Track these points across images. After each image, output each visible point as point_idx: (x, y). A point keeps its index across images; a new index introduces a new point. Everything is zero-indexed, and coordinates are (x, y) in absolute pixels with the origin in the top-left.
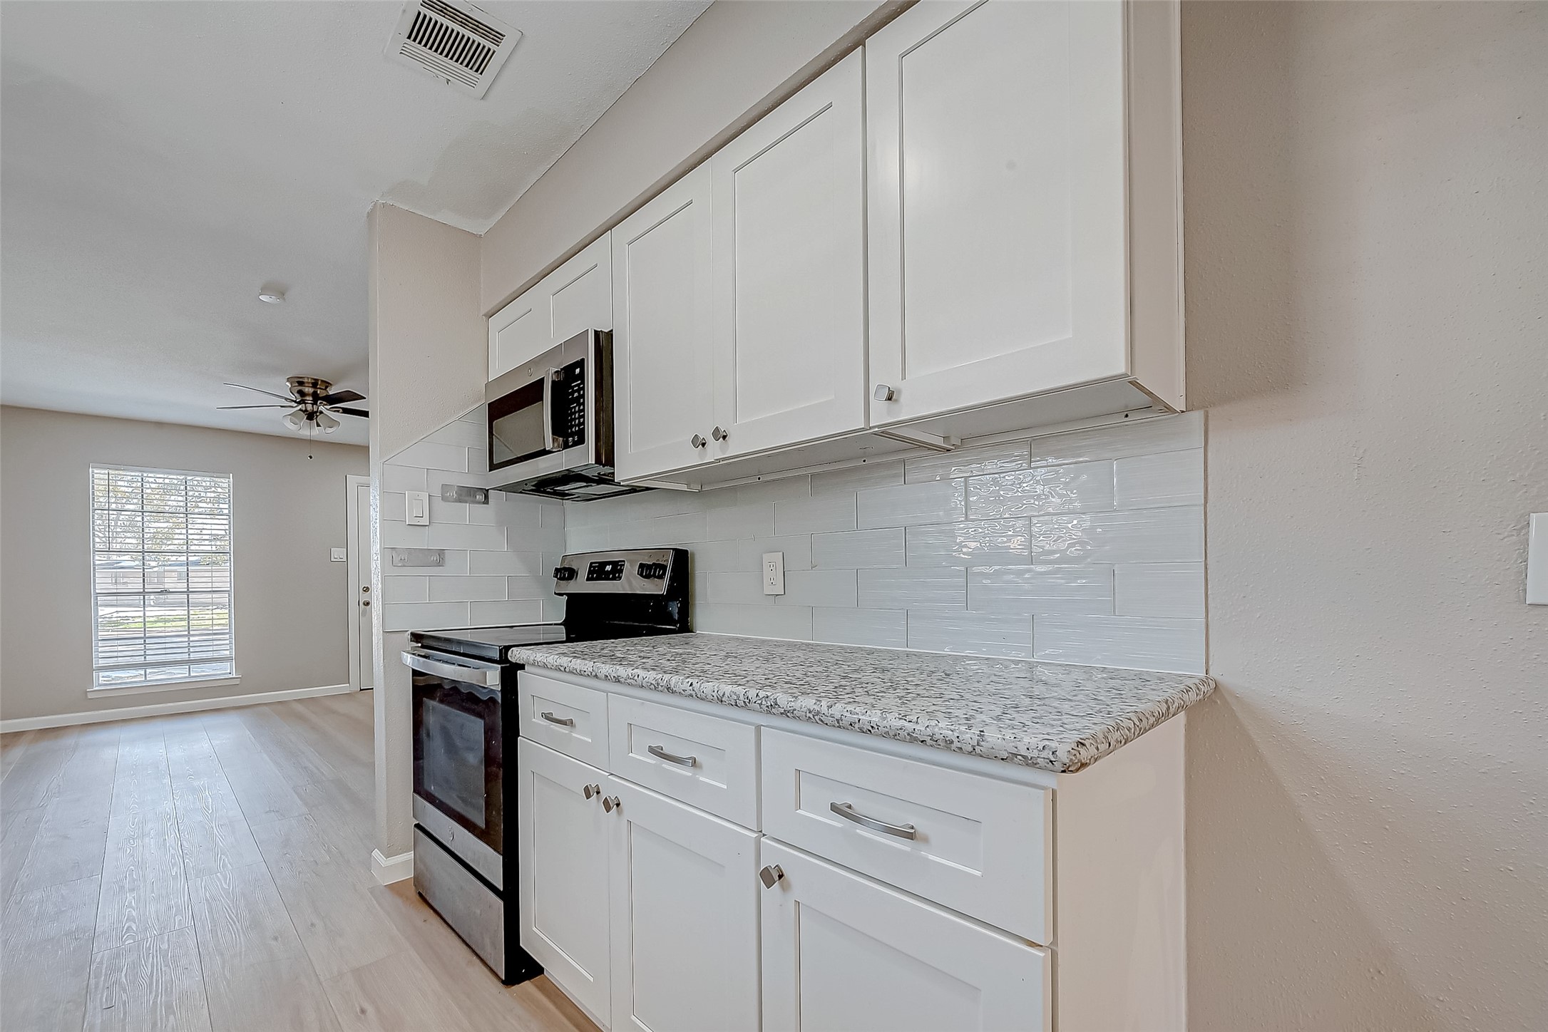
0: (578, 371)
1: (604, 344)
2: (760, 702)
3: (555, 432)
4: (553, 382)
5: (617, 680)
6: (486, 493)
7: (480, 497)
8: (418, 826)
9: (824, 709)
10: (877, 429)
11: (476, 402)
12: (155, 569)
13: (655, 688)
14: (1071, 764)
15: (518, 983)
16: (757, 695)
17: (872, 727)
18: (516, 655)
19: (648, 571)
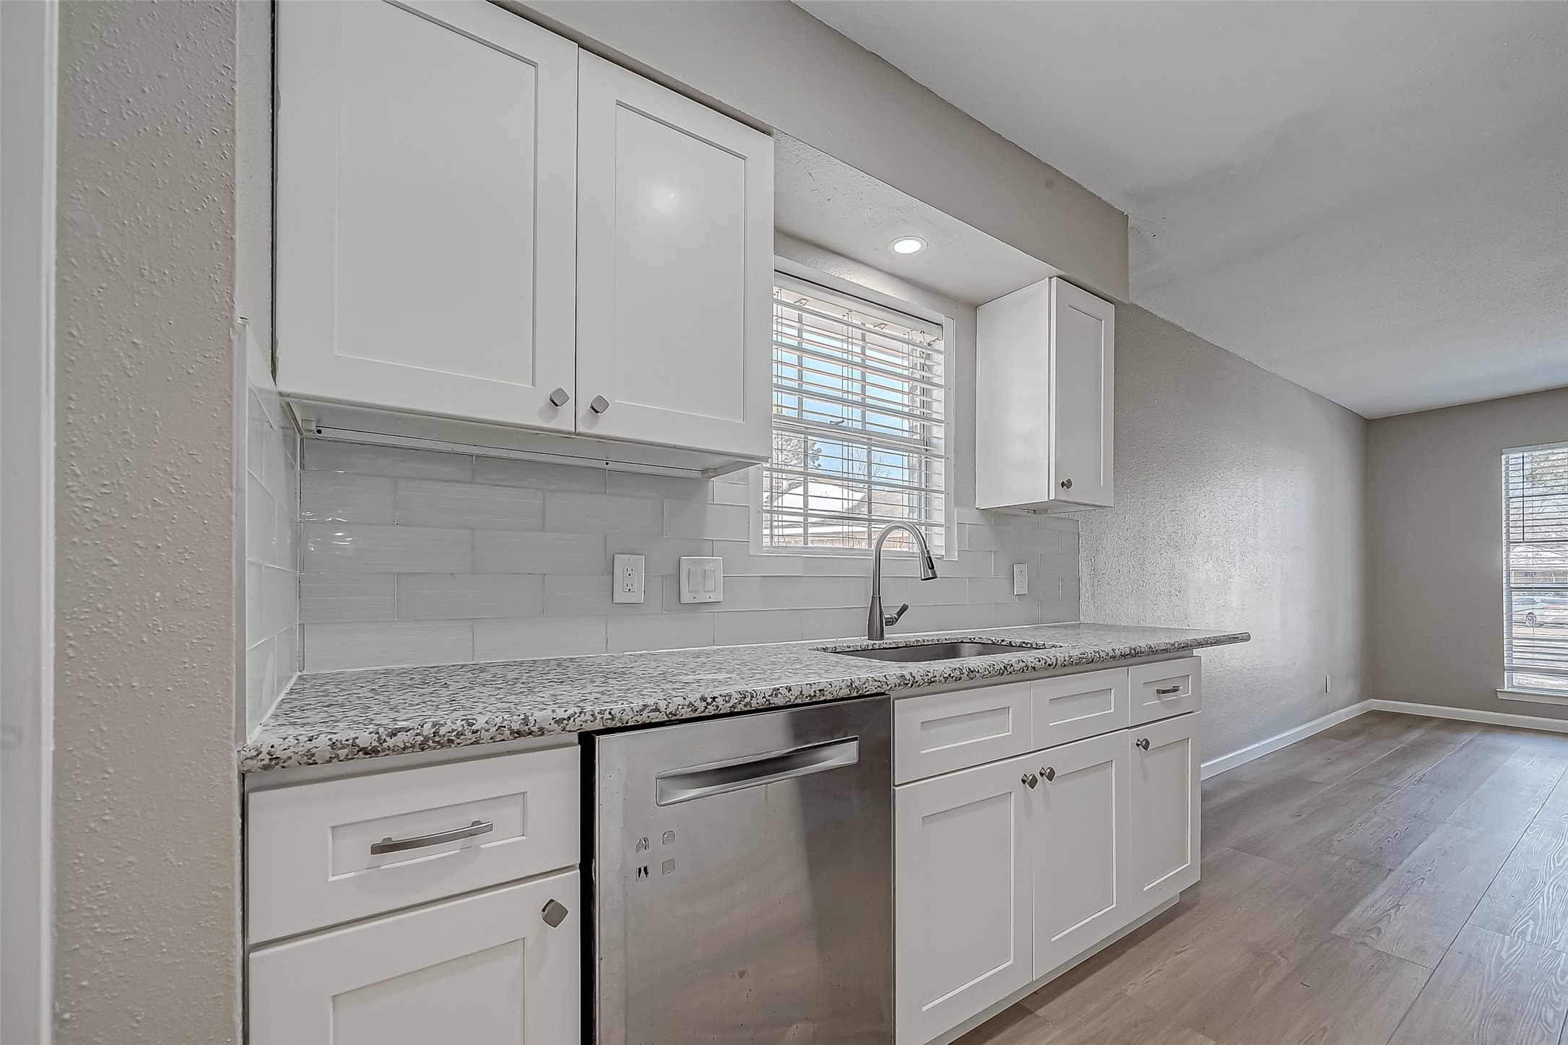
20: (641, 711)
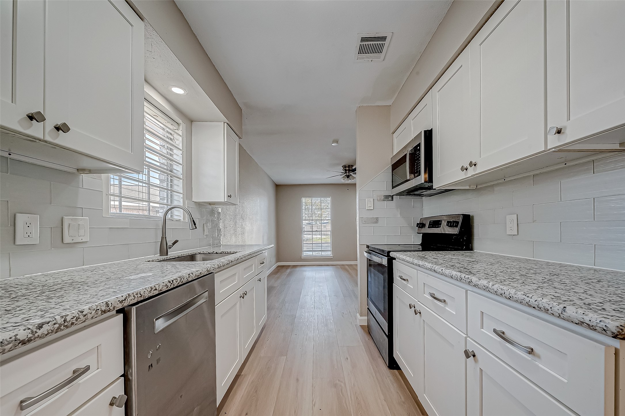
0: (418, 148)
1: (429, 135)
2: (465, 280)
3: (411, 172)
4: (410, 154)
5: (419, 266)
6: (392, 197)
7: (390, 199)
8: (368, 308)
9: (490, 286)
10: (553, 150)
11: (388, 166)
12: (319, 225)
13: (431, 270)
14: (618, 334)
15: (393, 370)
16: (465, 277)
17: (510, 297)
18: (392, 254)
19: (451, 224)
20: (151, 291)
